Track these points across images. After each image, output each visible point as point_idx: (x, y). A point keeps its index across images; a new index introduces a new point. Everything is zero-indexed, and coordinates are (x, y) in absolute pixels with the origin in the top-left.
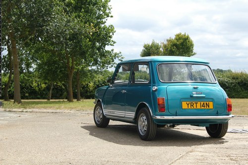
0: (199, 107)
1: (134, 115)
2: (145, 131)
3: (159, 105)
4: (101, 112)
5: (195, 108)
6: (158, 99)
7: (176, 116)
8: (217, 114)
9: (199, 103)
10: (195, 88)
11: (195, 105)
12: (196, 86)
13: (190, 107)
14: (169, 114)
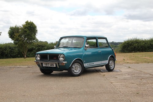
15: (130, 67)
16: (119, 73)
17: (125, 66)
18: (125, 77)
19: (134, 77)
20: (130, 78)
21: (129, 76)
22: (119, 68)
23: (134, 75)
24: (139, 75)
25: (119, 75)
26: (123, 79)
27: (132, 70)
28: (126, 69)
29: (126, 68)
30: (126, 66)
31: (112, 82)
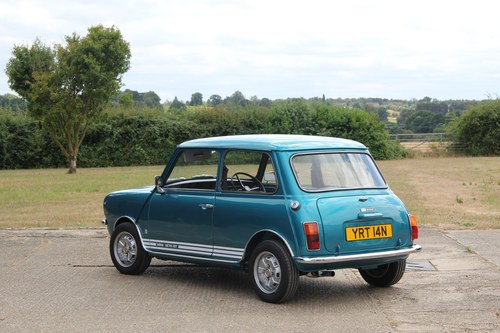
0: (371, 236)
1: (242, 254)
2: (275, 284)
3: (308, 236)
4: (133, 243)
5: (366, 237)
6: (306, 226)
7: (338, 255)
8: (398, 246)
9: (371, 227)
10: (361, 200)
11: (365, 234)
12: (364, 197)
13: (358, 238)
14: (327, 253)
15: (473, 247)
16: (427, 280)
17: (455, 243)
18: (446, 297)
19: (478, 299)
20: (461, 304)
21: (459, 296)
22: (432, 250)
23: (475, 293)
24: (495, 293)
25: (424, 287)
26: (436, 311)
27: (477, 264)
28: (455, 257)
29: (455, 251)
30: (459, 245)
31: (397, 318)
